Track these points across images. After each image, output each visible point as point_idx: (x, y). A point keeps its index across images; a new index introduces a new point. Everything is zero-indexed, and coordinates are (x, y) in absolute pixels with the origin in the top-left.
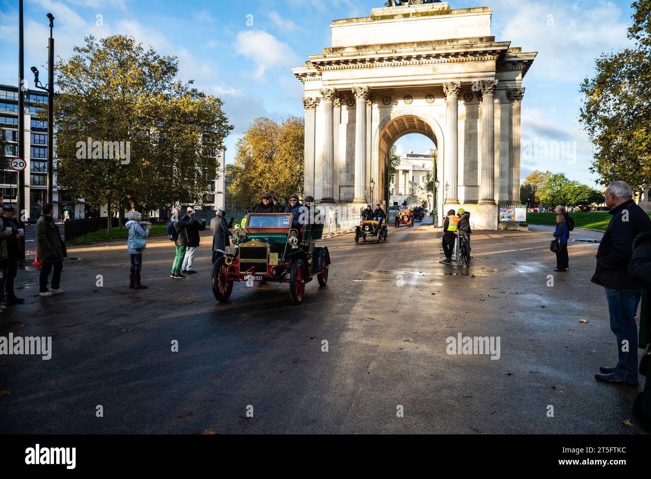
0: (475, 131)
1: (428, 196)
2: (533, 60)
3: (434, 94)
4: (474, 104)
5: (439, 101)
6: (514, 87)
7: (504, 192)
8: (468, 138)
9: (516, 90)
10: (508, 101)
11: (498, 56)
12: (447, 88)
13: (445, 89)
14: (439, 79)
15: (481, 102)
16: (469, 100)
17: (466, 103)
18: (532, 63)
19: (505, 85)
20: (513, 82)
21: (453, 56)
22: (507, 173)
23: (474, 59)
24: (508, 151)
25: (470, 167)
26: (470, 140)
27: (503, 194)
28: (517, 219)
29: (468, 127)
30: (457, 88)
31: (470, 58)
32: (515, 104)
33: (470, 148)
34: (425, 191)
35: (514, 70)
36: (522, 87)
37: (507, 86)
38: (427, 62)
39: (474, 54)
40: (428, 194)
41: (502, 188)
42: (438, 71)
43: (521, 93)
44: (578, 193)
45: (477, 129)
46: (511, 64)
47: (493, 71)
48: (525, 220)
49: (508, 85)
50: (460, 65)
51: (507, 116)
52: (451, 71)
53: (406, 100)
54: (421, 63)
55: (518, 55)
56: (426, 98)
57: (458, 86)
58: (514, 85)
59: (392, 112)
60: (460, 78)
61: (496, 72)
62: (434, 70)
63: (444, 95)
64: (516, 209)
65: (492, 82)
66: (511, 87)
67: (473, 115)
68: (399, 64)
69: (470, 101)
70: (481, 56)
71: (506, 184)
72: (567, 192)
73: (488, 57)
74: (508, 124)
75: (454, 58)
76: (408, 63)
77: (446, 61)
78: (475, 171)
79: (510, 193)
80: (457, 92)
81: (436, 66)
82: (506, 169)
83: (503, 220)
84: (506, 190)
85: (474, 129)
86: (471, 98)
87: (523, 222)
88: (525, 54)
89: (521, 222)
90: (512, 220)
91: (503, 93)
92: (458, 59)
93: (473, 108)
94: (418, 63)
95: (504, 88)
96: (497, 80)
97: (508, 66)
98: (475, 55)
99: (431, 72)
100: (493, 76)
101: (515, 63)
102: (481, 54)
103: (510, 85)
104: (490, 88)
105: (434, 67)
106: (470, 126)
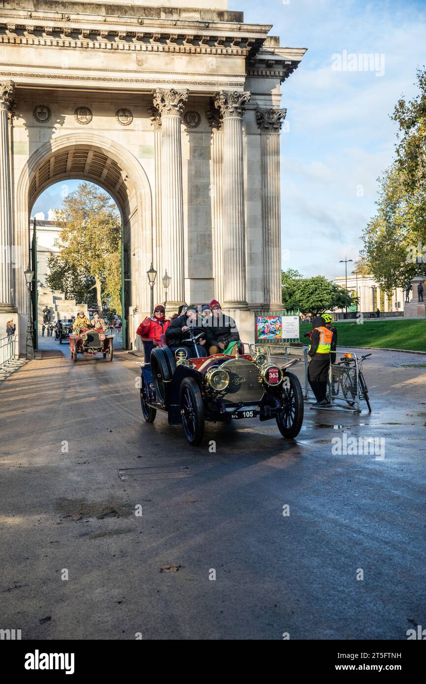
0: (204, 181)
1: (55, 298)
2: (299, 62)
3: (131, 108)
4: (202, 132)
5: (141, 123)
6: (269, 107)
7: (256, 290)
8: (194, 193)
9: (271, 112)
10: (259, 131)
11: (249, 48)
12: (163, 100)
13: (157, 102)
14: (148, 81)
15: (214, 130)
16: (193, 124)
17: (190, 130)
18: (296, 67)
19: (255, 102)
20: (267, 97)
21: (173, 41)
22: (260, 257)
23: (209, 50)
24: (260, 217)
25: (198, 245)
26: (197, 196)
27: (254, 293)
28: (285, 335)
29: (193, 173)
30: (181, 101)
31: (204, 47)
32: (271, 139)
33: (197, 211)
34: (48, 290)
35: (267, 76)
36: (280, 108)
37: (257, 104)
38: (127, 47)
39: (211, 40)
40: (55, 295)
41: (252, 281)
42: (145, 66)
43: (279, 119)
44: (311, 291)
45: (209, 177)
46: (264, 66)
47: (240, 76)
48: (298, 337)
49: (259, 102)
50: (185, 58)
51: (258, 158)
52: (169, 68)
53: (79, 117)
54: (115, 46)
55: (276, 50)
56: (117, 114)
57: (184, 97)
58: (268, 103)
59: (54, 136)
60: (185, 83)
61: (247, 78)
62: (139, 63)
63: (154, 112)
64: (283, 318)
65: (240, 96)
66: (264, 107)
67: (201, 153)
68: (73, 45)
69: (195, 127)
70: (222, 47)
71: (259, 275)
72: (295, 288)
73: (234, 49)
74: (259, 172)
75: (175, 45)
76: (91, 45)
77: (161, 49)
78: (207, 253)
79: (266, 291)
80: (181, 108)
81: (142, 56)
82: (258, 248)
83: (262, 337)
84: (259, 285)
85: (203, 177)
86: (196, 121)
87: (294, 339)
88: (287, 51)
89: (291, 339)
90: (277, 337)
91: (251, 116)
92: (182, 47)
93: (201, 139)
94: (109, 46)
95: (252, 107)
96: (248, 93)
97: (258, 68)
98: (211, 43)
99: (133, 66)
100: (241, 85)
101: (269, 64)
102: (222, 43)
103: (261, 102)
104: (237, 105)
105: (139, 58)
106: (196, 173)
